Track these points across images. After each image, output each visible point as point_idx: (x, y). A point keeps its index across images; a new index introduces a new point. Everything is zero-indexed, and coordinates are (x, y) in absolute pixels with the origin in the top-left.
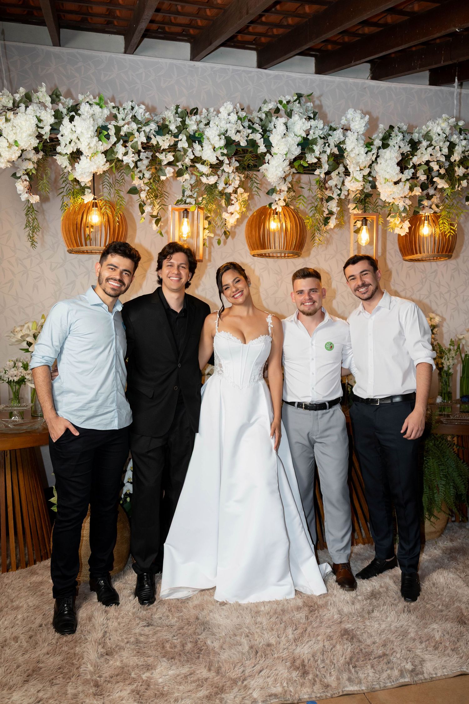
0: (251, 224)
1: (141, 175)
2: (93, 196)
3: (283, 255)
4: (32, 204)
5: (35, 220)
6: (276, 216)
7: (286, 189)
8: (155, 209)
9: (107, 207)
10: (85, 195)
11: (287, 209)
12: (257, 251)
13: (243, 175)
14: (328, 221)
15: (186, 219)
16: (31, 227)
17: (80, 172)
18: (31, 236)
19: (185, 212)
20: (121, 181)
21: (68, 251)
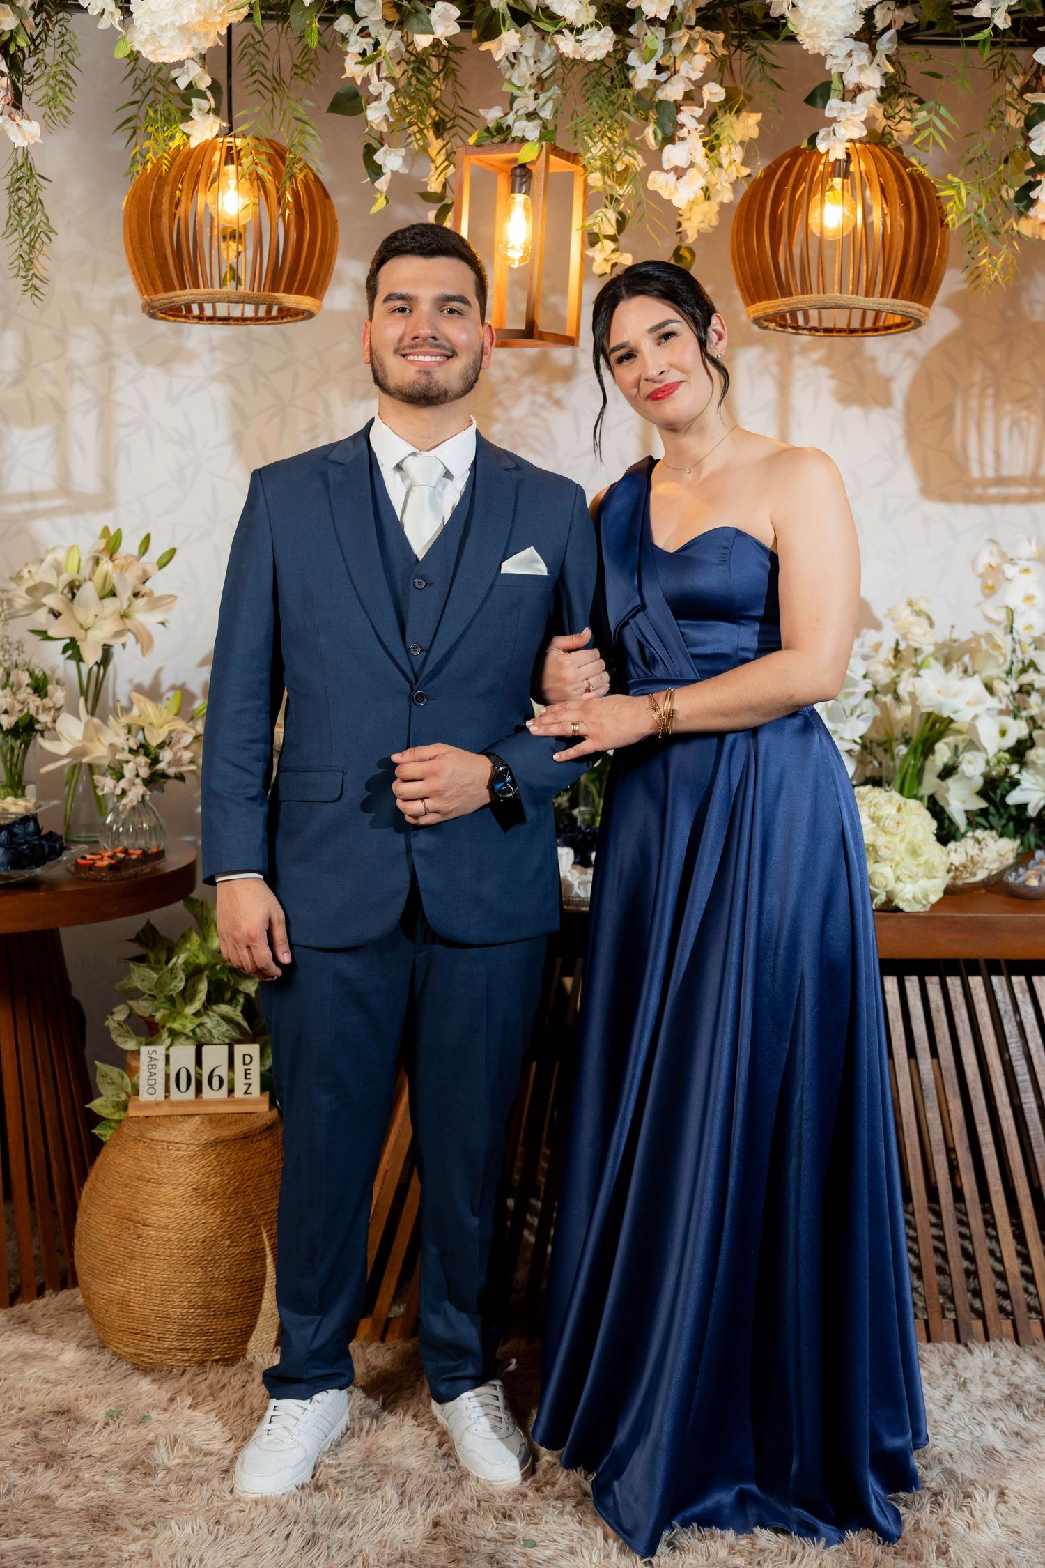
0: (749, 210)
1: (366, 44)
2: (218, 121)
3: (869, 324)
4: (26, 152)
5: (39, 207)
6: (837, 182)
7: (873, 80)
8: (432, 173)
9: (264, 157)
10: (192, 119)
11: (877, 150)
12: (765, 304)
13: (721, 36)
14: (1033, 195)
15: (520, 198)
16: (26, 231)
17: (147, 30)
18: (26, 258)
19: (518, 171)
20: (305, 67)
21: (144, 311)
